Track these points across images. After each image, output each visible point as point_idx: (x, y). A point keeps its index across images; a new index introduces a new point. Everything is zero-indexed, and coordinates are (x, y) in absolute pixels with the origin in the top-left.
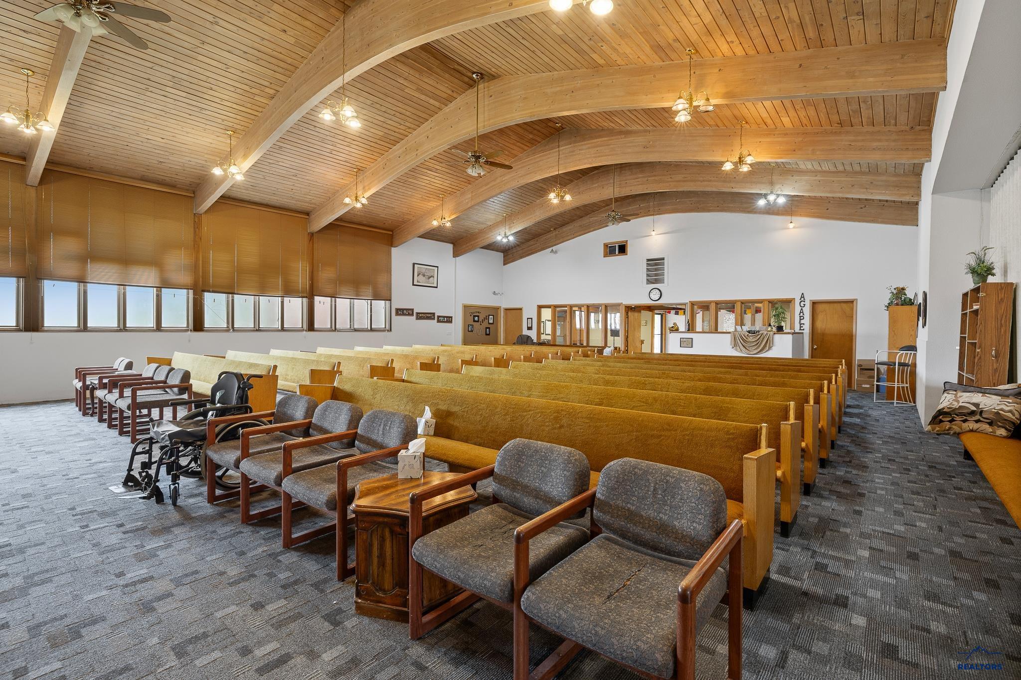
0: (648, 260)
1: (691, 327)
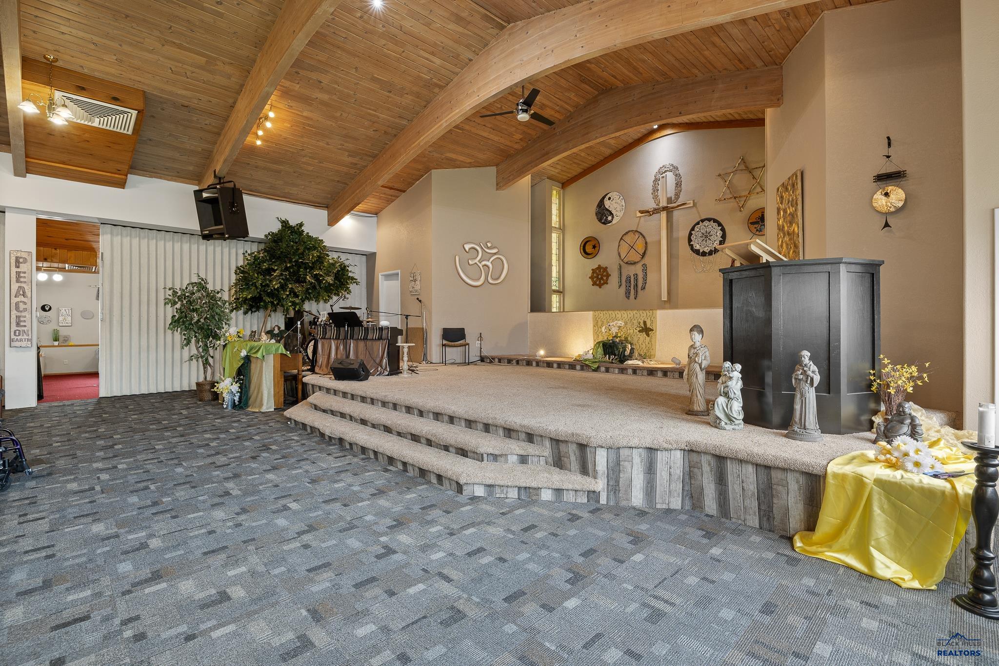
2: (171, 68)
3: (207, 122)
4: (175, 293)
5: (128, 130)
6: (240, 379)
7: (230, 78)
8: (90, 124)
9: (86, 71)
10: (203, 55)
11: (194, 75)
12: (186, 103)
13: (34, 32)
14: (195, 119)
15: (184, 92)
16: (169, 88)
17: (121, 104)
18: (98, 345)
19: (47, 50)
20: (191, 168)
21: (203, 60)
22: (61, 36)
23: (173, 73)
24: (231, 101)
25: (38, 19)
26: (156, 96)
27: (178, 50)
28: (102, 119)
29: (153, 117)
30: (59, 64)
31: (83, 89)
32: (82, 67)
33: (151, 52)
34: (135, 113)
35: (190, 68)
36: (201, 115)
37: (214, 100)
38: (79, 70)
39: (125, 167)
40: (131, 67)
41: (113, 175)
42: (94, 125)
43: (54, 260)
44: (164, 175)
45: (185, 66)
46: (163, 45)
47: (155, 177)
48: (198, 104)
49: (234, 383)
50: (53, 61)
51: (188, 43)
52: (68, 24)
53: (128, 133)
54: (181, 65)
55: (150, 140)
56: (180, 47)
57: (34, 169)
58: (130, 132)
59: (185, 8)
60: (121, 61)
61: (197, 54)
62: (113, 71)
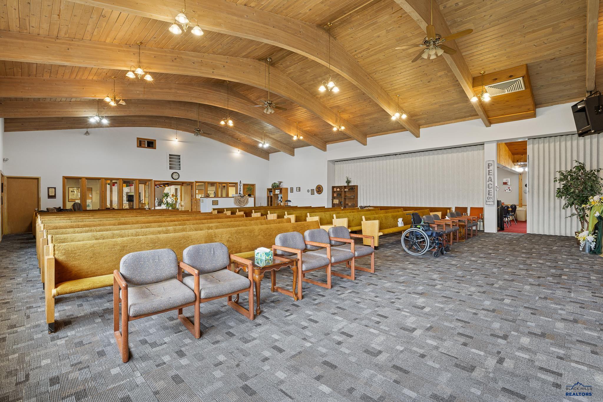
0: (170, 155)
1: (216, 196)
2: (534, 45)
3: (572, 60)
4: (562, 174)
5: (522, 88)
6: (594, 233)
7: (573, 28)
8: (504, 93)
9: (497, 70)
10: (549, 27)
11: (549, 40)
12: (553, 57)
13: (473, 66)
14: (563, 62)
15: (548, 52)
16: (538, 55)
17: (513, 78)
18: (526, 205)
19: (480, 70)
20: (576, 91)
21: (550, 29)
22: (482, 62)
23: (537, 47)
24: (582, 40)
25: (472, 61)
26: (534, 63)
27: (533, 34)
28: (508, 89)
29: (537, 74)
30: (486, 73)
31: (496, 79)
32: (495, 69)
33: (520, 44)
34: (521, 79)
35: (544, 38)
36: (566, 58)
37: (570, 46)
38: (494, 71)
39: (531, 107)
40: (515, 56)
41: (527, 113)
42: (506, 93)
43: (522, 161)
44: (561, 101)
45: (541, 39)
46: (525, 37)
47: (554, 105)
48: (560, 54)
49: (590, 235)
50: (483, 73)
51: (537, 27)
52: (482, 55)
53: (523, 90)
54: (539, 40)
55: (542, 86)
56: (534, 32)
57: (492, 122)
58: (524, 89)
59: (526, 12)
60: (509, 57)
61: (545, 29)
62: (507, 63)
